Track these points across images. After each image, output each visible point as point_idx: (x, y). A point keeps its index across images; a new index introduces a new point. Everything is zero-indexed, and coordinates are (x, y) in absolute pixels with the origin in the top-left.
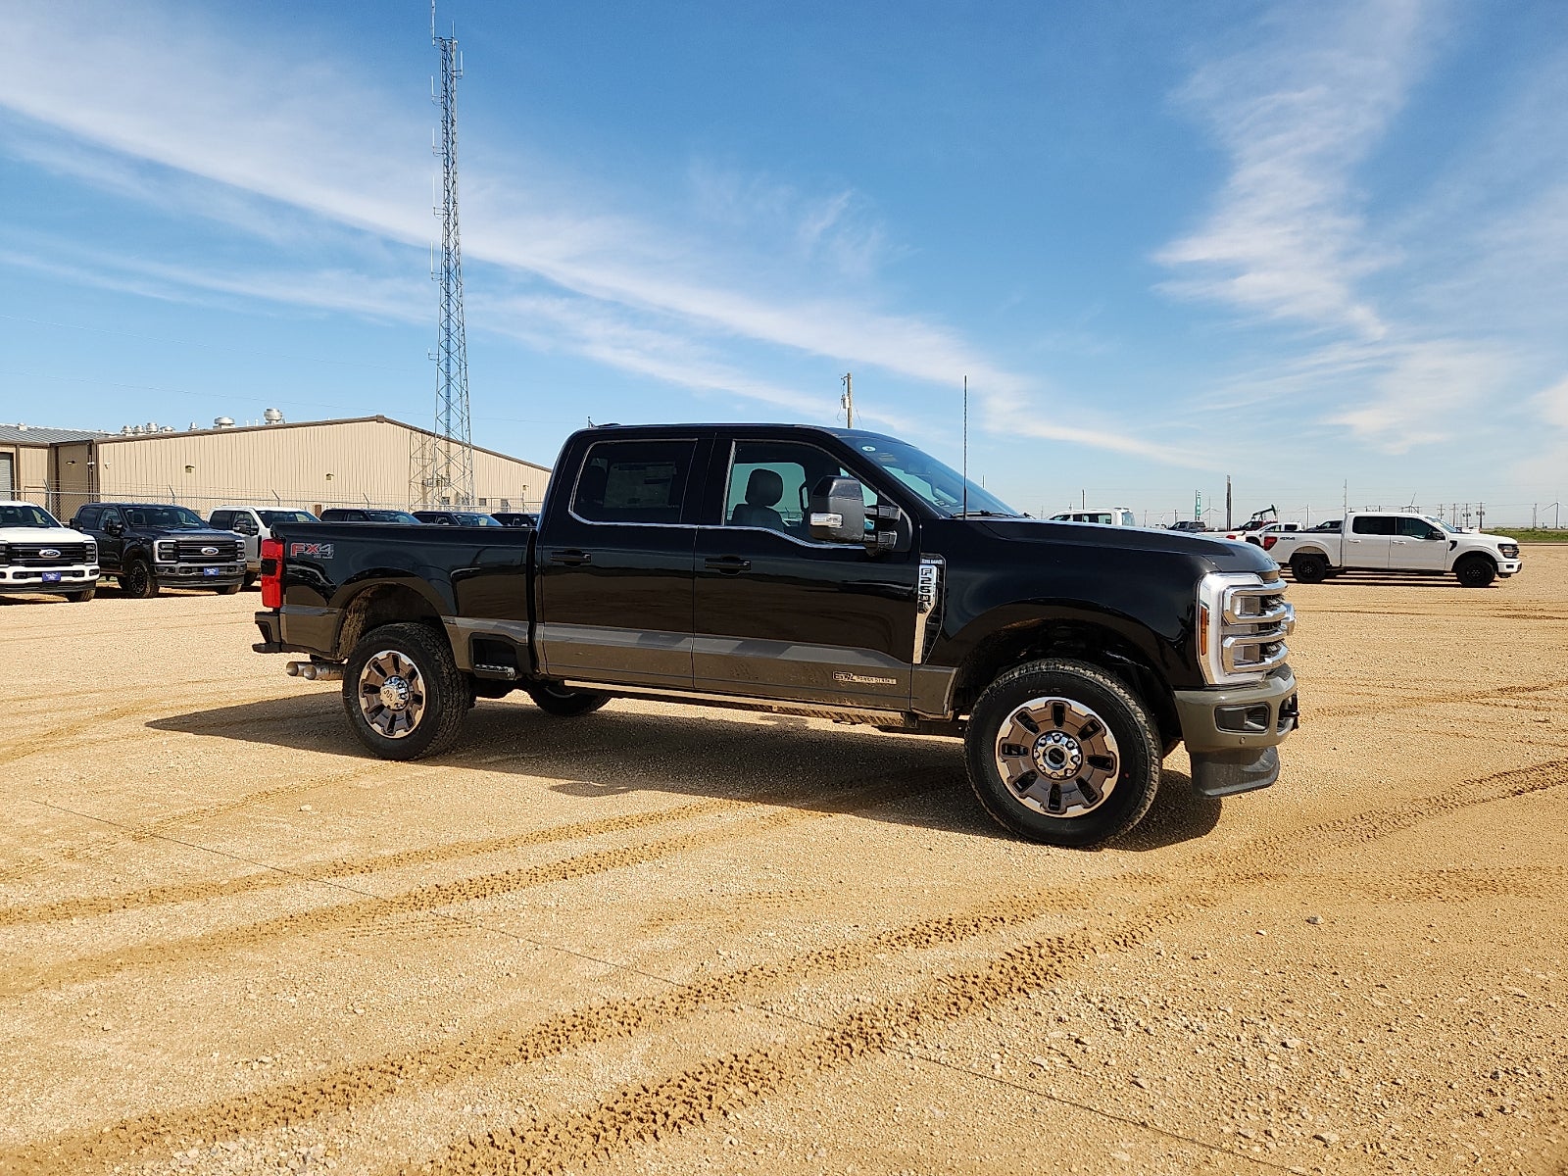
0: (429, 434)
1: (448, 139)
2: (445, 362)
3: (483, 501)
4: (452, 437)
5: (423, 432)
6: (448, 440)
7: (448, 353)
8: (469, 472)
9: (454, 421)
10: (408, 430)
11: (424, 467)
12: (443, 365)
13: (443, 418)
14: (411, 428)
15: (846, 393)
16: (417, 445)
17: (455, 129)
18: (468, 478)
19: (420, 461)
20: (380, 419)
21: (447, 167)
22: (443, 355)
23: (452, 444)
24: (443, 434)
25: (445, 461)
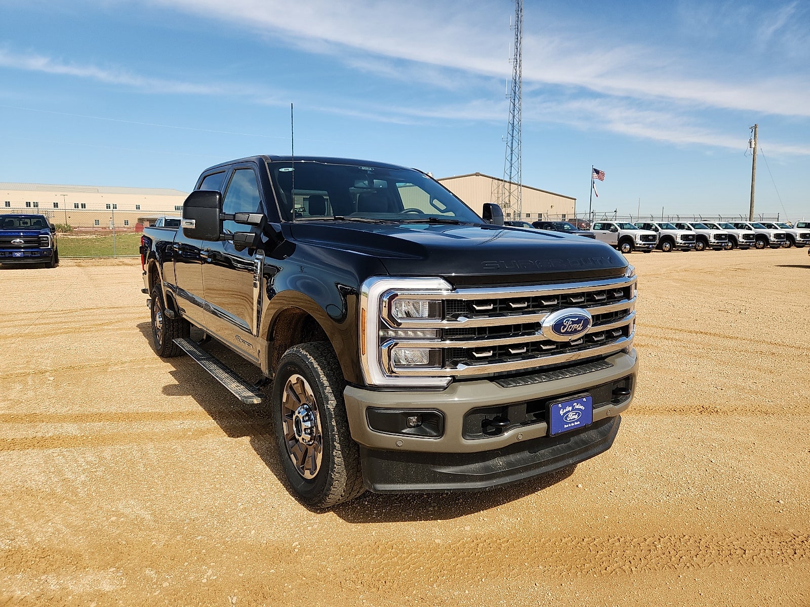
0: (502, 180)
1: (519, 20)
2: (510, 142)
3: (528, 215)
4: (512, 181)
5: (498, 180)
6: (510, 183)
7: (513, 137)
8: (519, 199)
9: (514, 172)
10: (491, 179)
11: (498, 198)
12: (509, 144)
13: (508, 172)
14: (492, 178)
15: (753, 138)
16: (495, 187)
17: (522, 14)
18: (519, 202)
19: (496, 195)
20: (477, 174)
21: (517, 35)
22: (510, 138)
23: (512, 185)
24: (508, 180)
25: (508, 194)
